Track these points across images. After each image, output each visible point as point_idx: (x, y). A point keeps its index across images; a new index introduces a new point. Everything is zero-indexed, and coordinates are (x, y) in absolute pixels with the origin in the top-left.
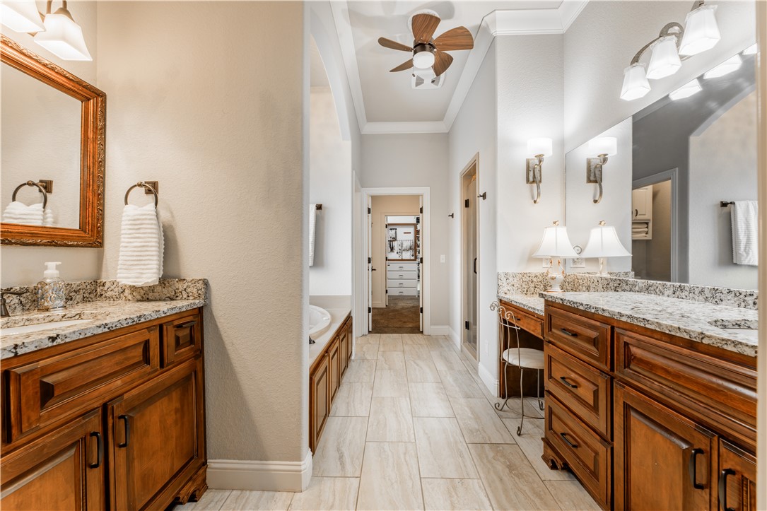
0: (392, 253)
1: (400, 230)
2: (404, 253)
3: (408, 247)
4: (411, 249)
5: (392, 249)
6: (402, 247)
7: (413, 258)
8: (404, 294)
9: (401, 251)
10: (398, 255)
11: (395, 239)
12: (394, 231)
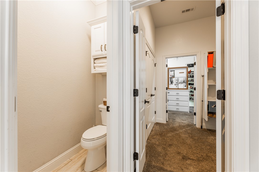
0: (172, 85)
1: (177, 72)
2: (179, 85)
3: (182, 81)
4: (184, 82)
5: (172, 82)
6: (178, 81)
7: (186, 88)
8: (180, 110)
9: (177, 84)
10: (175, 86)
11: (174, 77)
12: (173, 72)
